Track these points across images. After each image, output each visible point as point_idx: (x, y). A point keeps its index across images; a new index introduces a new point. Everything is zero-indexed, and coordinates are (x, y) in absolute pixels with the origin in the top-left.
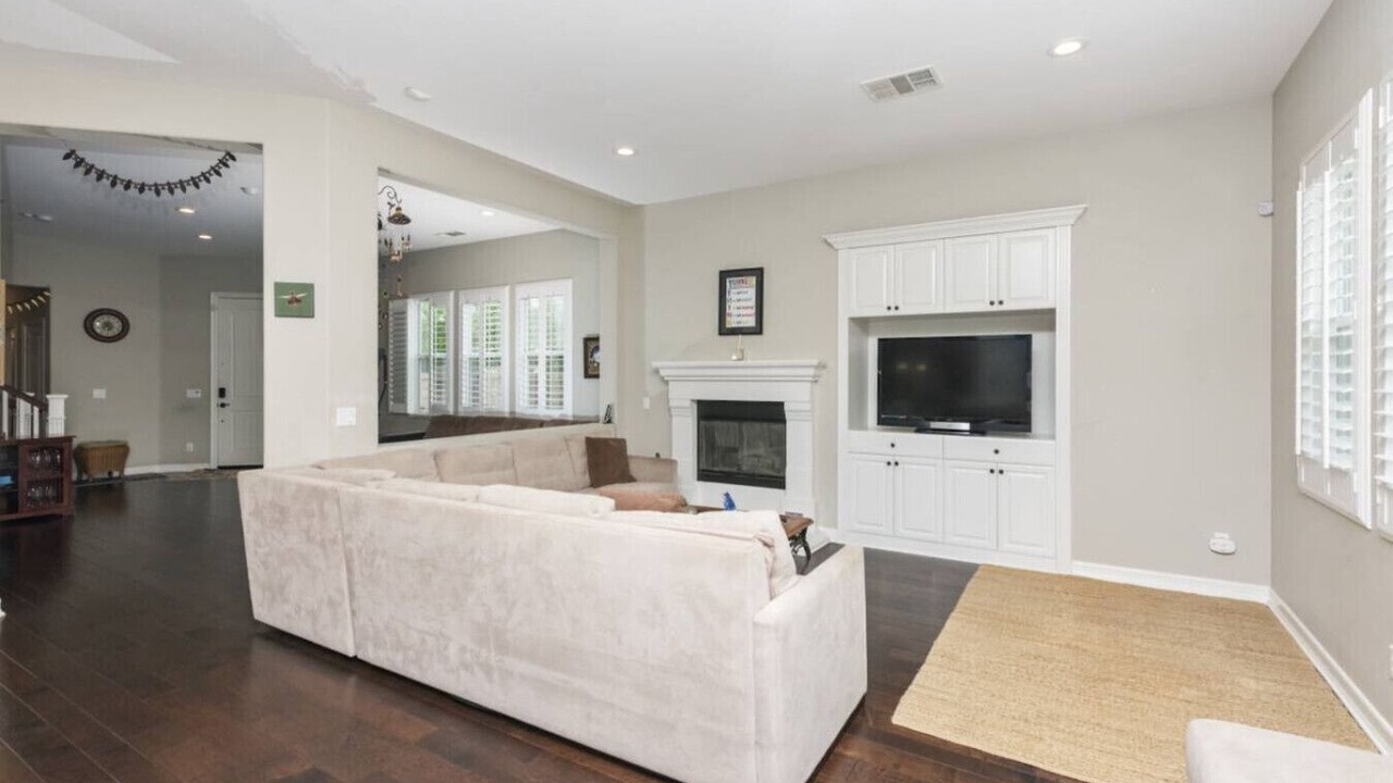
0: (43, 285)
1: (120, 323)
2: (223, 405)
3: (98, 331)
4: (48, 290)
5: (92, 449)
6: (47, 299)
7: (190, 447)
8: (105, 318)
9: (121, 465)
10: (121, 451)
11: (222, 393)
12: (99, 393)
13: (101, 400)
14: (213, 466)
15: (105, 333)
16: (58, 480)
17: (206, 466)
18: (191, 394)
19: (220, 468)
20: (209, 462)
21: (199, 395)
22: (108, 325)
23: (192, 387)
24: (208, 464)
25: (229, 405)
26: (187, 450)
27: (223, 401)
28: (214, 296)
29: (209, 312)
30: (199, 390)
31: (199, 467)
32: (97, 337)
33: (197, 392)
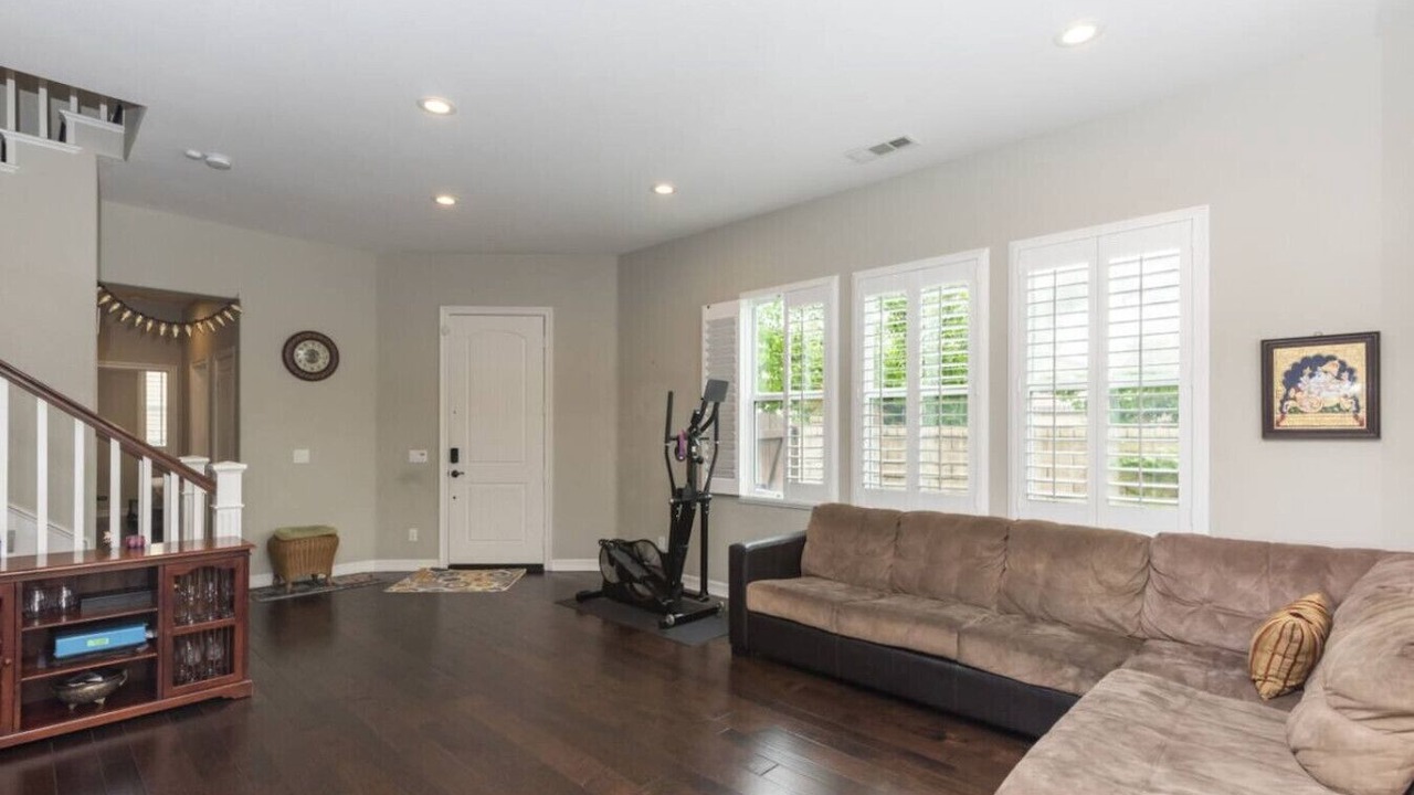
0: (230, 294)
1: (327, 354)
2: (455, 474)
3: (301, 366)
4: (236, 301)
5: (290, 541)
6: (236, 314)
7: (413, 534)
8: (310, 345)
9: (328, 563)
10: (327, 544)
11: (454, 455)
12: (301, 456)
14: (443, 564)
15: (308, 367)
16: (225, 629)
17: (428, 564)
18: (416, 456)
19: (453, 568)
20: (437, 556)
21: (425, 459)
22: (312, 357)
23: (416, 447)
24: (435, 561)
25: (463, 473)
26: (411, 539)
27: (455, 467)
28: (444, 312)
29: (438, 335)
30: (425, 452)
31: (424, 566)
32: (297, 372)
33: (423, 454)
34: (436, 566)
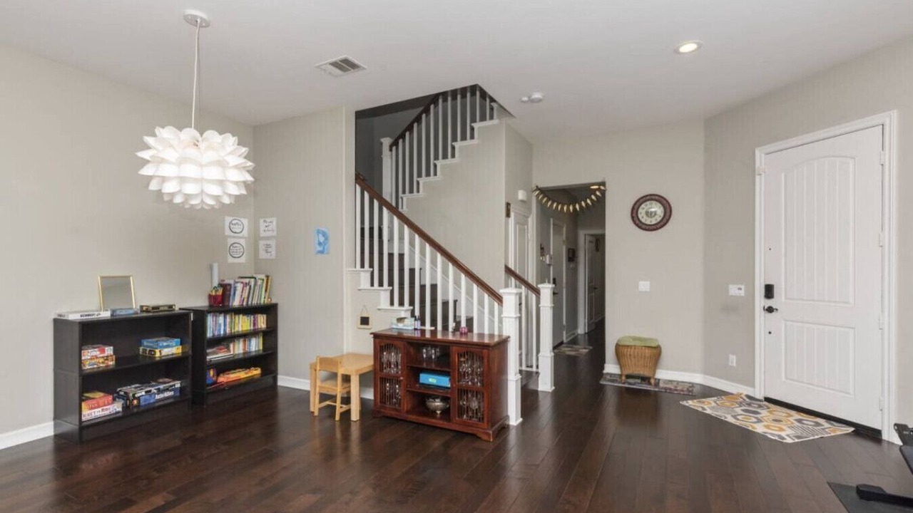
1: (662, 209)
2: (770, 310)
3: (644, 219)
4: (604, 183)
6: (604, 192)
7: (733, 360)
8: (649, 205)
9: (653, 367)
10: (655, 354)
11: (769, 291)
12: (644, 286)
13: (646, 292)
14: (759, 395)
15: (648, 221)
17: (745, 390)
18: (734, 290)
19: (768, 400)
20: (753, 386)
21: (742, 293)
22: (651, 213)
23: (735, 282)
24: (751, 389)
25: (777, 310)
26: (730, 364)
27: (769, 303)
28: (759, 155)
29: (754, 177)
30: (743, 287)
31: (741, 391)
32: (640, 225)
33: (740, 289)
34: (752, 395)
